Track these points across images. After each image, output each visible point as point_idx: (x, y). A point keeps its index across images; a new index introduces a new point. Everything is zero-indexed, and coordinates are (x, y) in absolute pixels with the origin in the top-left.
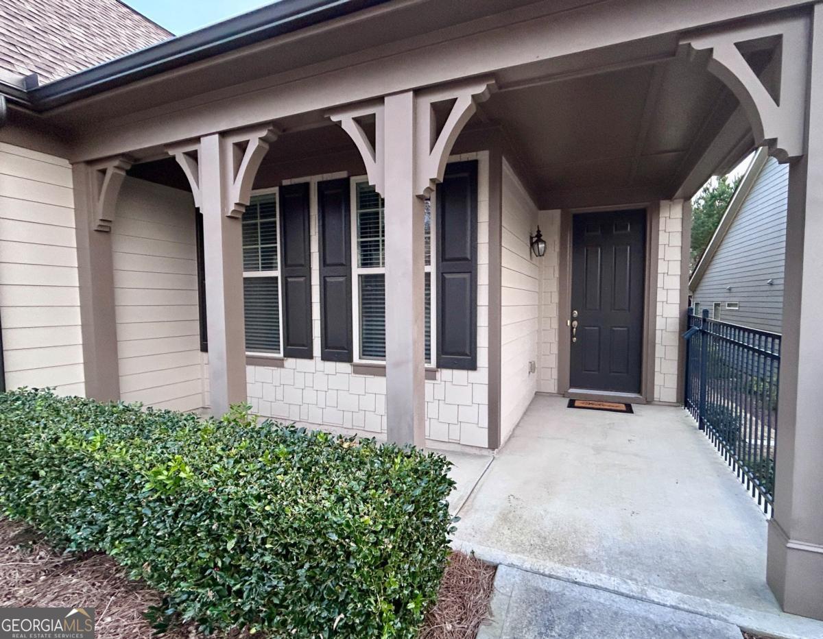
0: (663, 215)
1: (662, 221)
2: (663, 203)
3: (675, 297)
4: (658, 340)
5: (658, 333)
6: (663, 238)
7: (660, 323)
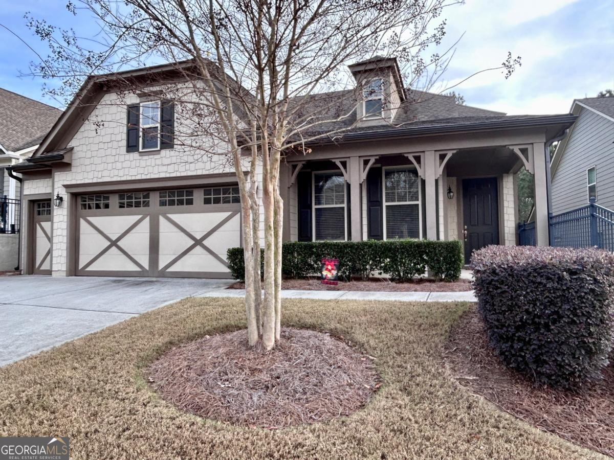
0: (505, 180)
1: (504, 183)
2: (504, 175)
3: (512, 218)
4: (506, 238)
5: (506, 235)
6: (505, 191)
7: (506, 230)
